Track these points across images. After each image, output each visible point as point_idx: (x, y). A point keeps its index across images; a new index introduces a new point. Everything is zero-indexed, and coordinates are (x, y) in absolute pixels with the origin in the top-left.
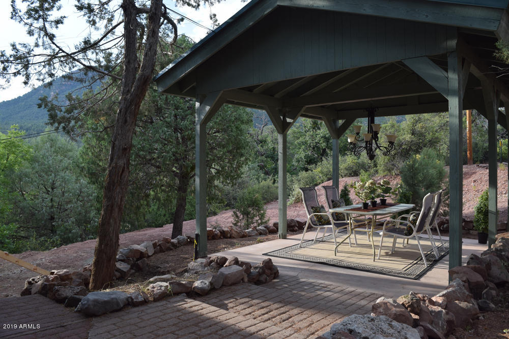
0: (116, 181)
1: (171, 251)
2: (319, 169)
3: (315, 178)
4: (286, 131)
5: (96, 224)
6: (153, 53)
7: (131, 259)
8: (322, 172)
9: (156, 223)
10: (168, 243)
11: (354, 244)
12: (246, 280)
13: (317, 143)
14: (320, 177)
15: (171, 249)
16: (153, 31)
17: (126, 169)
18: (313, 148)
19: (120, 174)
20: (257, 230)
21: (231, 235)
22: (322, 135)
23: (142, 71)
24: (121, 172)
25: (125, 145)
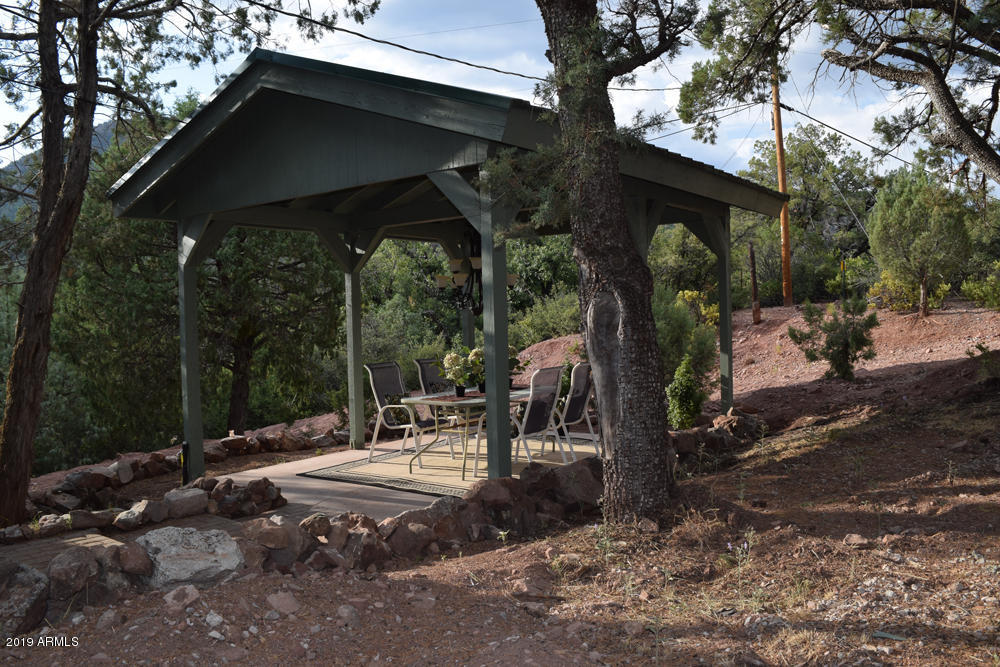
0: (25, 366)
1: (165, 476)
2: (528, 319)
3: (521, 338)
4: (357, 267)
5: (96, 435)
6: (82, 163)
7: (85, 489)
8: (531, 325)
9: (219, 430)
10: (161, 462)
11: (461, 454)
12: (213, 510)
13: (533, 270)
14: (529, 336)
15: (166, 473)
16: (82, 128)
17: (42, 347)
18: (527, 280)
19: (31, 355)
20: (334, 437)
21: (280, 445)
22: (543, 255)
23: (65, 192)
24: (33, 351)
25: (40, 309)
